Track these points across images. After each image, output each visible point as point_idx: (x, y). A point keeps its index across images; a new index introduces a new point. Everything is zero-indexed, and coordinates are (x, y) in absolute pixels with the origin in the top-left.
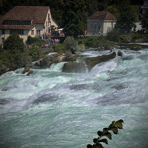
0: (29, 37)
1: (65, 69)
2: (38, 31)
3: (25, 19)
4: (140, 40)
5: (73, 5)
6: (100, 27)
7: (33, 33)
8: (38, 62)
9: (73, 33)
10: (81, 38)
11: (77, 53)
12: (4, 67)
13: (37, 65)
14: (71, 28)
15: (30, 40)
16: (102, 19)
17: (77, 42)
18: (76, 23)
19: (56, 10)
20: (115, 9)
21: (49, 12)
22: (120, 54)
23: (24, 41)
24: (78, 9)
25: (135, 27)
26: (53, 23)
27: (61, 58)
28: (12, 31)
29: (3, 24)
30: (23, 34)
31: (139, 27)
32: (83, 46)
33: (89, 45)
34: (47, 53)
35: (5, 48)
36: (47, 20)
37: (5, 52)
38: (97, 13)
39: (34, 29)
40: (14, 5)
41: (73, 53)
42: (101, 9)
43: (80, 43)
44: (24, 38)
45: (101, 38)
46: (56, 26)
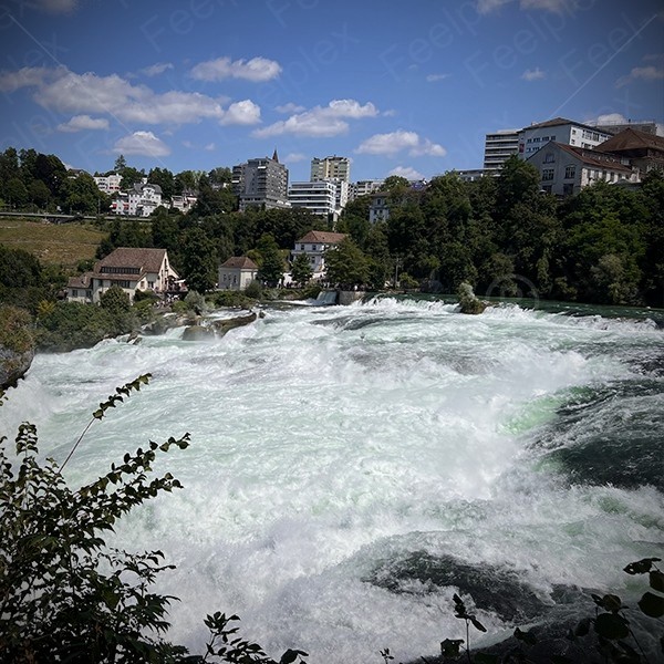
0: (138, 291)
1: (187, 335)
2: (151, 283)
3: (133, 266)
4: (289, 297)
5: (199, 247)
6: (236, 280)
7: (143, 286)
8: (149, 325)
9: (197, 286)
10: (210, 293)
11: (203, 313)
12: (100, 332)
13: (147, 329)
14: (195, 280)
15: (139, 296)
16: (240, 267)
17: (204, 298)
18: (202, 272)
19: (176, 254)
20: (257, 255)
21: (166, 257)
22: (262, 316)
23: (131, 296)
24: (205, 253)
25: (283, 279)
26: (172, 273)
27: (182, 320)
28: (113, 282)
29: (101, 272)
30: (128, 287)
31: (288, 279)
32: (213, 305)
33: (220, 303)
34: (162, 313)
35: (103, 306)
36: (163, 267)
37: (103, 311)
38: (233, 259)
39: (144, 279)
40: (117, 246)
41: (198, 314)
42: (239, 253)
43: (207, 300)
44: (132, 293)
45: (236, 294)
46: (176, 276)
